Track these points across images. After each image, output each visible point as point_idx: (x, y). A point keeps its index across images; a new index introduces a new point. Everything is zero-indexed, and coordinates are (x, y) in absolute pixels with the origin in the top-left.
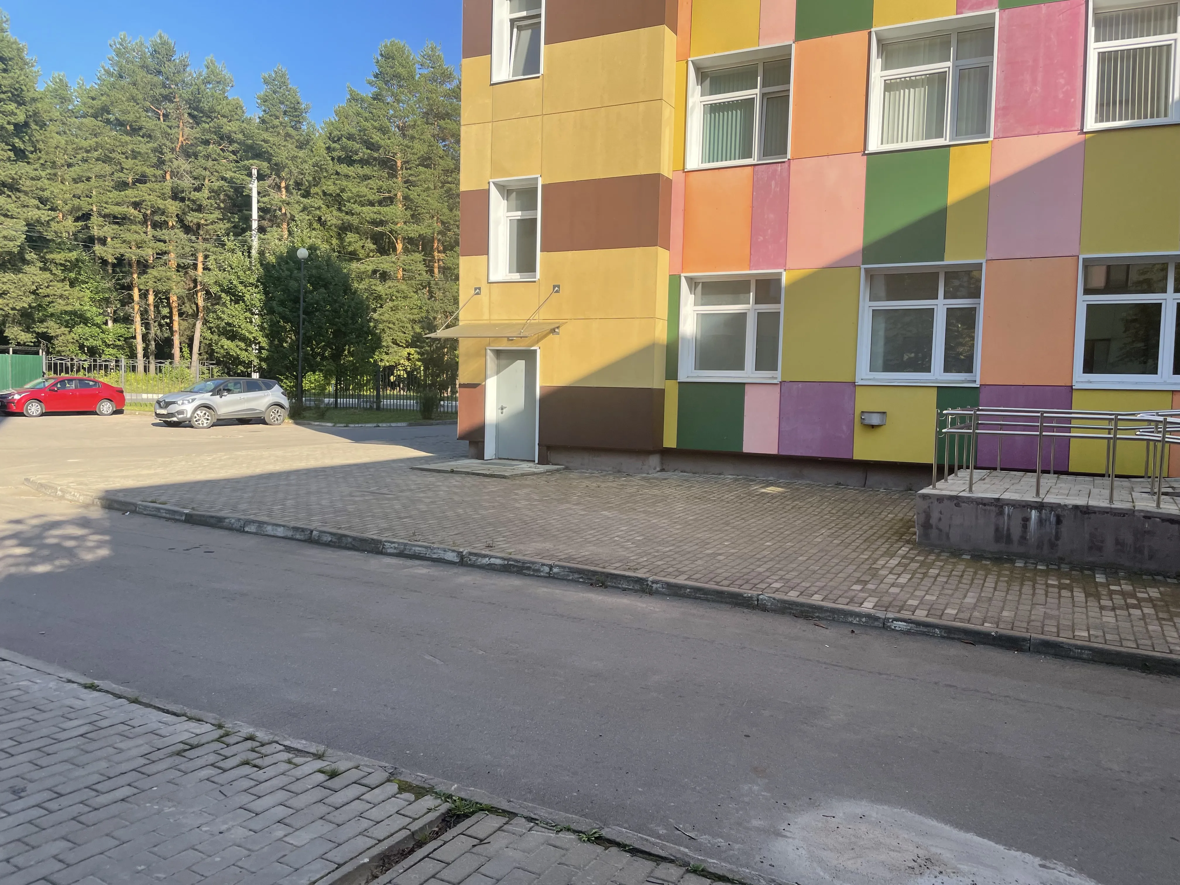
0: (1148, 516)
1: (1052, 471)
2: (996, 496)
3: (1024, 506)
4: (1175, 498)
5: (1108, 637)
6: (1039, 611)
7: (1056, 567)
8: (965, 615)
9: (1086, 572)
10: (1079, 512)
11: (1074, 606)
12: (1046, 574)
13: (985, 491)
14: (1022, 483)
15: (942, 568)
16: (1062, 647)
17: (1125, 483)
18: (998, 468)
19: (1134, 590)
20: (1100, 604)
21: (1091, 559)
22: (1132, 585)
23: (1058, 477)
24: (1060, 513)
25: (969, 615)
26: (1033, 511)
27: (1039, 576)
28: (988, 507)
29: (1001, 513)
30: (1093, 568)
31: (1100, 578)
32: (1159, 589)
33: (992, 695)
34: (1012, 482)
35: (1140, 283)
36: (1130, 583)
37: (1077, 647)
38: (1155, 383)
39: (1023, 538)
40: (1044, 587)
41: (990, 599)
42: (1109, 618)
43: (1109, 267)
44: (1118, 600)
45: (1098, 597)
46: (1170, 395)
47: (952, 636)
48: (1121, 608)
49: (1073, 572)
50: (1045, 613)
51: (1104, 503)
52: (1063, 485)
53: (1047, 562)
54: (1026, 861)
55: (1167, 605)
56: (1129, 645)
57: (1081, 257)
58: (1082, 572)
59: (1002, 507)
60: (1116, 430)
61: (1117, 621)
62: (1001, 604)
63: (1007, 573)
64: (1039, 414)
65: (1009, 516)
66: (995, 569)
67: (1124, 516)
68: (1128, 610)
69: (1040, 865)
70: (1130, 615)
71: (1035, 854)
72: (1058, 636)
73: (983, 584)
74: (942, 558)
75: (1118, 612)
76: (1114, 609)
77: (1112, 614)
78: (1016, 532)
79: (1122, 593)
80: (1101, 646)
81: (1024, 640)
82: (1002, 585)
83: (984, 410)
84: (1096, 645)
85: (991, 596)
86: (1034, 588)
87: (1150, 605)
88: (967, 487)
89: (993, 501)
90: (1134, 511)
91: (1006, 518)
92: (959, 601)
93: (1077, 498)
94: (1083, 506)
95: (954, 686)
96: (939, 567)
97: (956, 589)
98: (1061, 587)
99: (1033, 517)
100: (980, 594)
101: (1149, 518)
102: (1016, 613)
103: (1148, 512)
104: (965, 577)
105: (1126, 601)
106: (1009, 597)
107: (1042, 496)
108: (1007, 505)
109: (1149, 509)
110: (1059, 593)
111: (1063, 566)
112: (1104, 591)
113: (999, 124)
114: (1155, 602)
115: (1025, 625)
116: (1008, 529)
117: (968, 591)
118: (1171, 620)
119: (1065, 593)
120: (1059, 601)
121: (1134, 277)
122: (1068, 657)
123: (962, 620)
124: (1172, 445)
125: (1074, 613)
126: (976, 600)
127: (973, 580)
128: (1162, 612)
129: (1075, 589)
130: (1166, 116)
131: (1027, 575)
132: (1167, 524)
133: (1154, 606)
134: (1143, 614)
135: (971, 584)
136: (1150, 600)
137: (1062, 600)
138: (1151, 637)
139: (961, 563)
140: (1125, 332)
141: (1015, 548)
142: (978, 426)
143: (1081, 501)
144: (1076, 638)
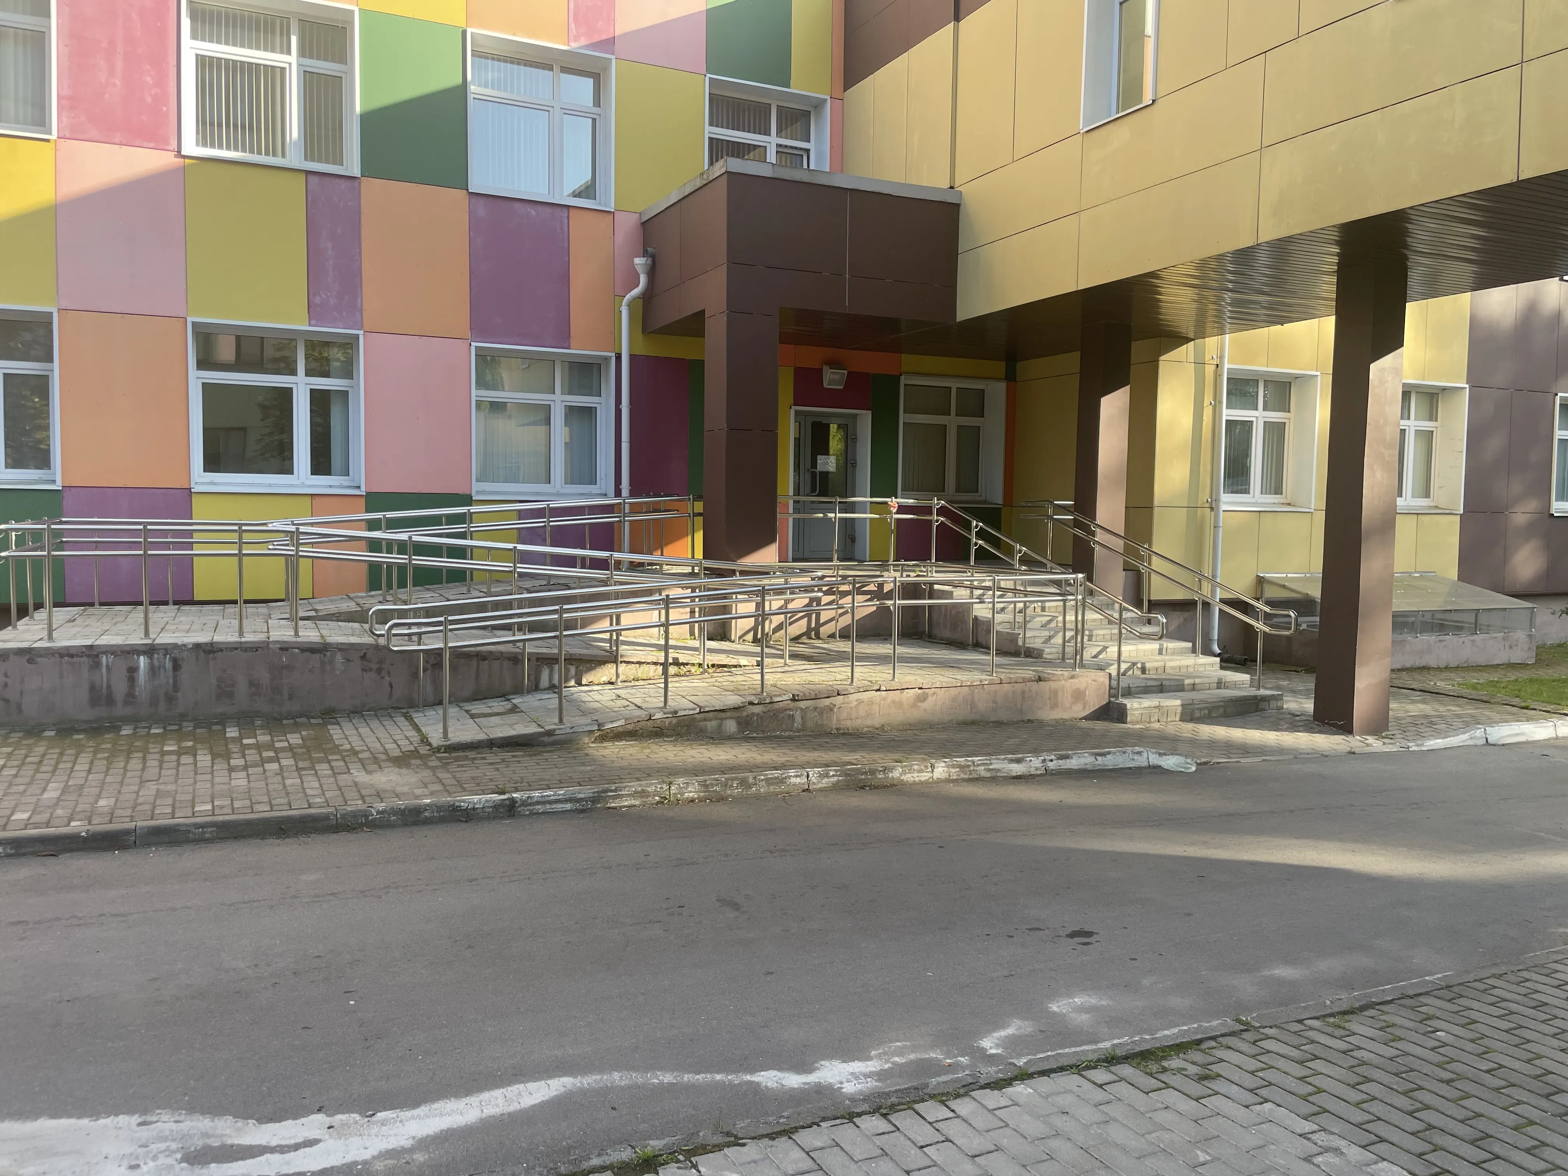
0: (285, 648)
1: (171, 602)
2: (88, 642)
3: (128, 653)
4: (317, 622)
5: (237, 804)
6: (151, 789)
7: (176, 727)
8: (43, 817)
9: (214, 727)
10: (201, 652)
11: (196, 774)
12: (162, 739)
13: (74, 637)
14: (128, 620)
15: (9, 756)
16: (179, 830)
17: (262, 609)
18: (97, 603)
19: (272, 740)
20: (229, 765)
21: (219, 710)
22: (270, 734)
23: (178, 609)
24: (178, 656)
25: (48, 816)
26: (142, 658)
27: (153, 743)
28: (76, 659)
29: (97, 665)
30: (223, 720)
31: (232, 732)
32: (301, 734)
33: (80, 918)
34: (115, 621)
35: (275, 360)
36: (267, 731)
37: (198, 826)
38: (291, 486)
39: (131, 696)
40: (158, 756)
41: (82, 786)
42: (240, 781)
43: (238, 338)
44: (252, 755)
45: (227, 756)
46: (309, 499)
47: (24, 850)
48: (255, 765)
49: (198, 731)
50: (158, 790)
51: (231, 637)
52: (183, 619)
53: (164, 722)
54: (120, 1125)
55: (309, 751)
56: (261, 810)
57: (190, 320)
58: (210, 729)
59: (97, 656)
60: (241, 543)
61: (249, 782)
62: (97, 790)
63: (109, 746)
64: (141, 527)
65: (108, 668)
66: (91, 743)
67: (257, 650)
68: (263, 766)
69: (139, 1124)
70: (265, 771)
71: (130, 1112)
72: (173, 818)
73: (72, 768)
74: (10, 740)
75: (251, 771)
76: (246, 768)
77: (243, 774)
78: (120, 688)
79: (258, 747)
80: (227, 818)
81: (127, 832)
82: (100, 765)
83: (69, 523)
84: (221, 818)
85: (82, 782)
86: (144, 759)
87: (290, 754)
88: (45, 634)
89: (84, 650)
90: (268, 643)
91: (104, 670)
92: (34, 799)
93: (200, 634)
94: (206, 644)
95: (24, 922)
96: (5, 755)
97: (30, 783)
98: (179, 753)
99: (142, 665)
100: (67, 782)
101: (287, 649)
102: (117, 800)
103: (284, 642)
104: (45, 762)
105: (261, 756)
106: (109, 779)
107: (152, 636)
108: (105, 653)
109: (285, 639)
110: (178, 760)
111: (185, 724)
112: (234, 748)
113: (64, 119)
114: (295, 750)
115: (129, 812)
116: (109, 687)
117: (48, 781)
118: (313, 768)
119: (186, 759)
120: (178, 771)
121: (269, 353)
122: (188, 841)
123: (36, 826)
124: (315, 560)
125: (195, 782)
126: (59, 792)
127: (57, 763)
128: (303, 760)
129: (199, 752)
130: (283, 156)
131: (137, 744)
132: (307, 654)
133: (294, 756)
134: (281, 767)
135: (54, 772)
136: (291, 748)
137: (181, 769)
138: (288, 794)
139: (41, 744)
140: (263, 420)
141: (120, 710)
142: (61, 546)
143: (203, 638)
144: (196, 815)
